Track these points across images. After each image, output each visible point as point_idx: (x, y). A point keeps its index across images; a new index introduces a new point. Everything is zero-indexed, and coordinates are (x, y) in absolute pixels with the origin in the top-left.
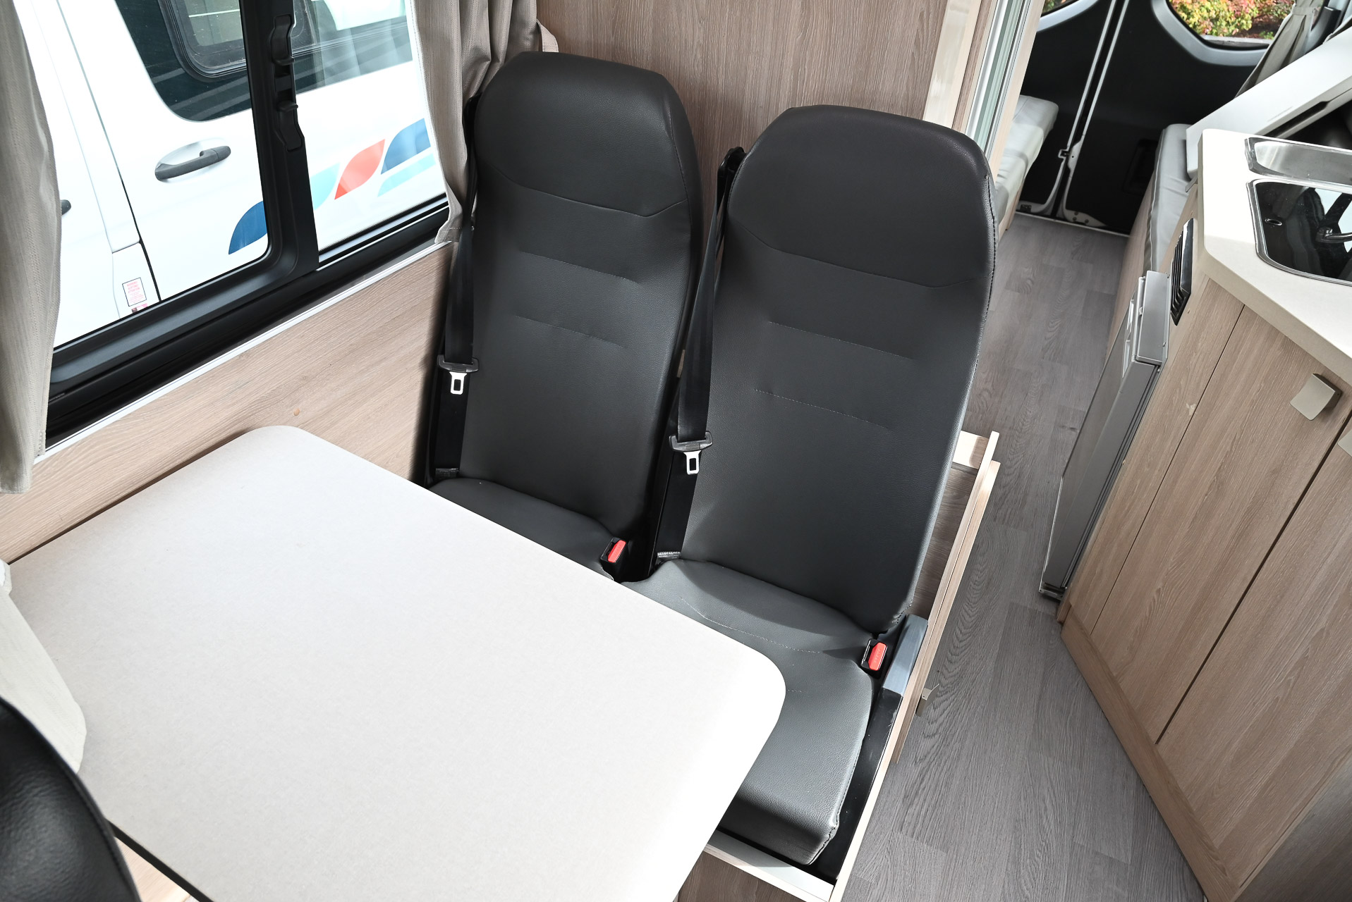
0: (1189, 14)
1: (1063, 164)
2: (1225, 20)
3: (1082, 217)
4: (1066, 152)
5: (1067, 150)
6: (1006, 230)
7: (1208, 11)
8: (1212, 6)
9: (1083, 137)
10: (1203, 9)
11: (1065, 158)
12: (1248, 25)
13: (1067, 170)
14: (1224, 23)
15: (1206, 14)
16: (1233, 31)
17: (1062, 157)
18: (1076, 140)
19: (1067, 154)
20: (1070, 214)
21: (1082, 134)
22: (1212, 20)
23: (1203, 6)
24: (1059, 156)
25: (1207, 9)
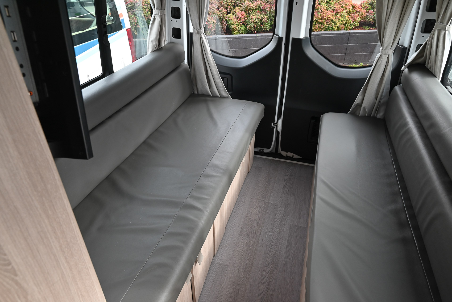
0: (335, 23)
1: (275, 129)
2: (349, 23)
3: (290, 154)
4: (275, 124)
5: (276, 122)
6: (248, 172)
7: (342, 21)
8: (343, 19)
9: (282, 116)
10: (340, 20)
11: (275, 126)
12: (358, 24)
13: (278, 133)
14: (349, 25)
15: (341, 23)
16: (353, 27)
17: (274, 126)
18: (279, 118)
19: (276, 124)
20: (284, 153)
21: (281, 115)
22: (344, 24)
23: (340, 19)
24: (272, 125)
25: (341, 20)
